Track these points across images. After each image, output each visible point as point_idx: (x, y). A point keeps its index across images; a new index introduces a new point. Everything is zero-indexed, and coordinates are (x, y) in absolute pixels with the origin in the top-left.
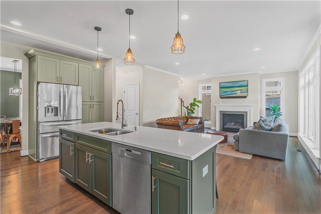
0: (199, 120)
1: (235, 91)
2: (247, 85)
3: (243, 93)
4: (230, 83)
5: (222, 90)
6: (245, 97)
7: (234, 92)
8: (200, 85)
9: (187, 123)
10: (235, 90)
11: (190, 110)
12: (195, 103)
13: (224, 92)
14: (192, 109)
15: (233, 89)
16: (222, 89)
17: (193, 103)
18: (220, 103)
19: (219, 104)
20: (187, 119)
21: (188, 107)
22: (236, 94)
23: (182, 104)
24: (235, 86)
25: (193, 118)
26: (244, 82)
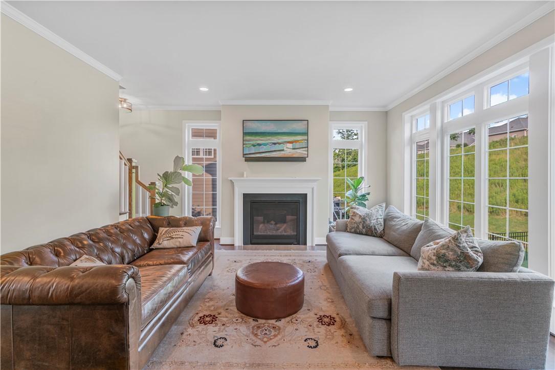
0: (198, 230)
1: (279, 144)
2: (304, 131)
3: (298, 151)
4: (269, 123)
5: (248, 141)
6: (302, 159)
7: (277, 147)
8: (187, 125)
9: (155, 245)
10: (280, 141)
11: (162, 195)
12: (180, 171)
13: (254, 146)
14: (170, 192)
15: (275, 139)
16: (248, 138)
17: (172, 173)
18: (245, 173)
19: (243, 176)
20: (154, 226)
21: (153, 184)
22: (283, 150)
23: (134, 175)
24: (279, 131)
25: (173, 223)
26: (300, 124)
